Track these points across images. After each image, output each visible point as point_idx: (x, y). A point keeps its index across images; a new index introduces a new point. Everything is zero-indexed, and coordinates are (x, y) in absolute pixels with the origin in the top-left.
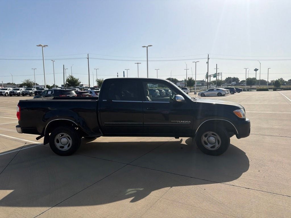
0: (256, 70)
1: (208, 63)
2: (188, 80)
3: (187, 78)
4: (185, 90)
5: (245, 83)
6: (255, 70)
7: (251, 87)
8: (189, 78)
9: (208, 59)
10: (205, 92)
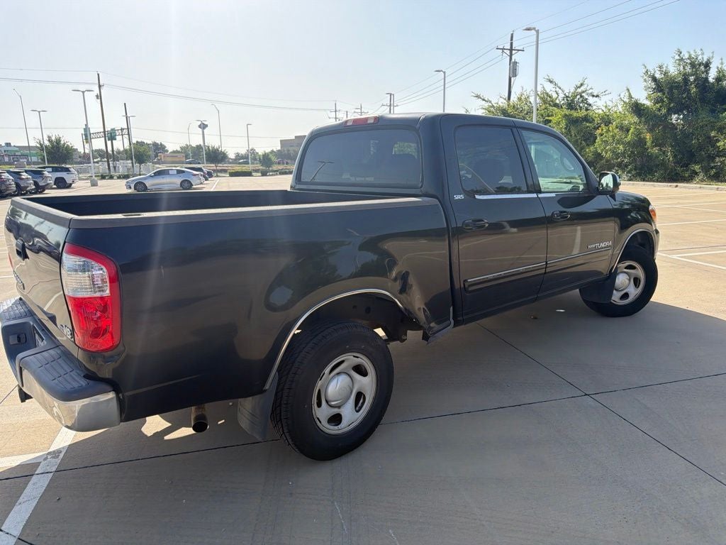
0: (203, 126)
1: (99, 97)
2: (47, 143)
3: (46, 138)
4: (65, 173)
5: (181, 157)
6: (200, 126)
7: (216, 166)
8: (49, 137)
9: (100, 86)
10: (145, 179)
